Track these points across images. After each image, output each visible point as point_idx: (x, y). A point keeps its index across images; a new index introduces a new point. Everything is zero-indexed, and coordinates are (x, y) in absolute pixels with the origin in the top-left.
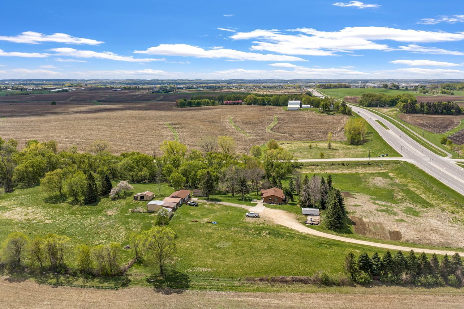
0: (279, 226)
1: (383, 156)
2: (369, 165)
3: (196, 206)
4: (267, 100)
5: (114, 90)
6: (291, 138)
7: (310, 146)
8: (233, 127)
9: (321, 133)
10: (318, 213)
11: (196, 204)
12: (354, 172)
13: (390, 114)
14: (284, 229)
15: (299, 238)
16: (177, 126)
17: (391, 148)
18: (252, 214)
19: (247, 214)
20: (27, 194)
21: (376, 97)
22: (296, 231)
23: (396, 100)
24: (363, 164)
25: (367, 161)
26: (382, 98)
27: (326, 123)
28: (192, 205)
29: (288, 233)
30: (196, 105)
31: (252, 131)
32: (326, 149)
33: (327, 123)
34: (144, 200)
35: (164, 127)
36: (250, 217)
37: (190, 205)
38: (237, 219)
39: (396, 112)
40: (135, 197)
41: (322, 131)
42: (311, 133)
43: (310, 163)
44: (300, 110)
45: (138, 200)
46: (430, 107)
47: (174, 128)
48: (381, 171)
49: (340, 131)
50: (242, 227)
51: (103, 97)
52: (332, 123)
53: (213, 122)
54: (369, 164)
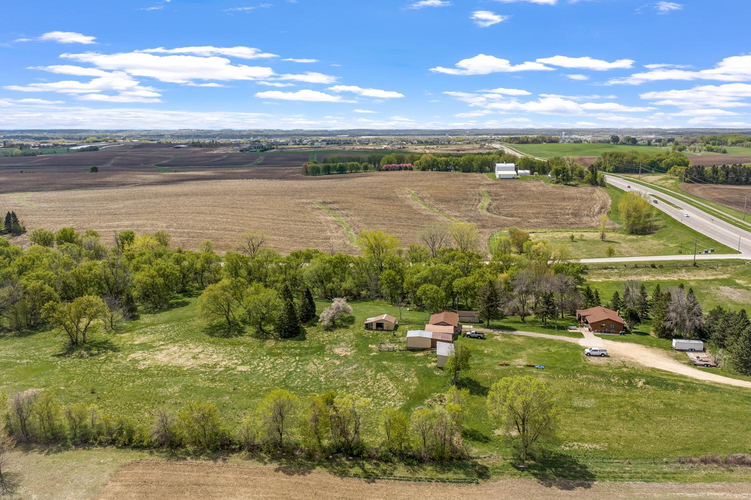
0: (653, 369)
1: (706, 252)
2: (696, 268)
3: (482, 338)
4: (454, 163)
5: (179, 147)
6: (527, 224)
7: (572, 237)
8: (424, 207)
9: (571, 216)
10: (702, 348)
11: (482, 335)
12: (676, 279)
13: (664, 185)
14: (667, 375)
15: (704, 390)
16: (335, 206)
17: (709, 239)
18: (597, 351)
19: (587, 351)
20: (167, 322)
21: (625, 158)
22: (691, 378)
23: (658, 162)
24: (684, 265)
25: (690, 261)
26: (635, 158)
27: (571, 199)
28: (477, 338)
29: (680, 381)
30: (337, 170)
31: (458, 214)
32: (599, 241)
33: (573, 199)
34: (383, 330)
35: (314, 208)
36: (593, 355)
37: (470, 337)
38: (574, 360)
39: (673, 181)
40: (367, 324)
41: (570, 212)
42: (555, 215)
43: (598, 264)
44: (517, 178)
45: (372, 329)
46: (727, 174)
47: (331, 209)
48: (720, 277)
49: (600, 212)
50: (595, 373)
51: (165, 159)
52: (582, 199)
53: (387, 198)
54: (695, 265)
